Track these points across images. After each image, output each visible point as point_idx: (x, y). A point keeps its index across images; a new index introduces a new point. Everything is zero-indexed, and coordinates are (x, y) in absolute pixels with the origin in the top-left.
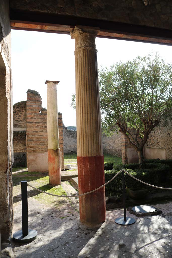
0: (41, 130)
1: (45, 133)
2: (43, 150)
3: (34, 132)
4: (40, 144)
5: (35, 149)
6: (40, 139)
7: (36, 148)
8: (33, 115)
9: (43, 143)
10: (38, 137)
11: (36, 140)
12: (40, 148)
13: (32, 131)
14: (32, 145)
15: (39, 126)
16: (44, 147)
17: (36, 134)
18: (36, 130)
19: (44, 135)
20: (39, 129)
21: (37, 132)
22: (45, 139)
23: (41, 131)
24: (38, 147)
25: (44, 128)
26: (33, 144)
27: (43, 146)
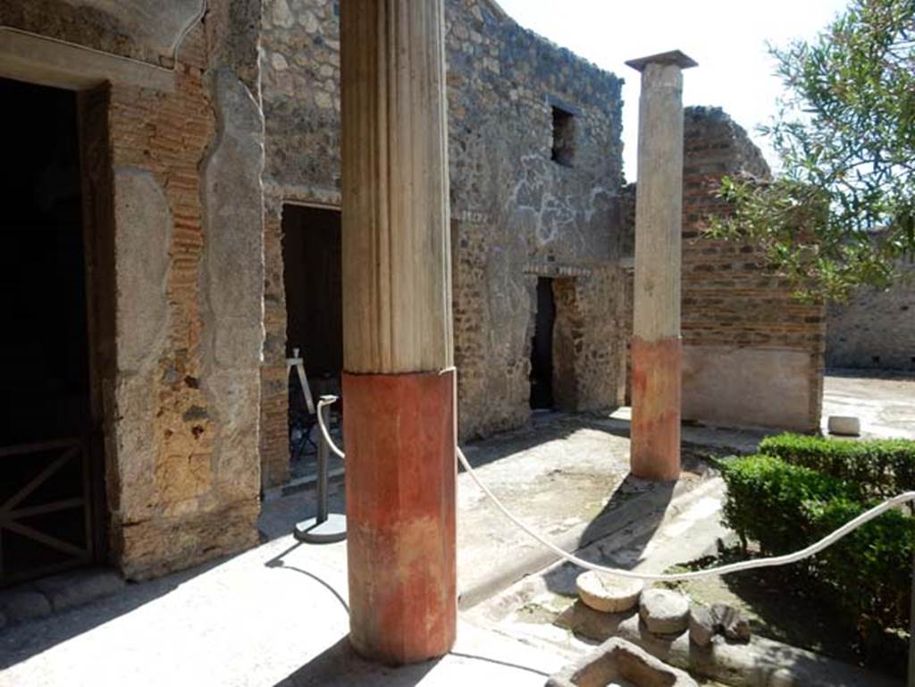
0: (727, 261)
1: (739, 274)
2: (731, 339)
3: (699, 268)
4: (717, 318)
5: (698, 334)
6: (719, 298)
7: (702, 331)
8: (698, 203)
9: (730, 315)
10: (713, 288)
11: (705, 301)
12: (717, 333)
13: (692, 266)
14: (689, 321)
15: (719, 245)
16: (735, 329)
17: (704, 279)
18: (708, 264)
19: (736, 280)
20: (716, 257)
21: (709, 269)
22: (739, 297)
23: (727, 267)
24: (711, 328)
25: (737, 252)
26: (692, 315)
27: (731, 325)
